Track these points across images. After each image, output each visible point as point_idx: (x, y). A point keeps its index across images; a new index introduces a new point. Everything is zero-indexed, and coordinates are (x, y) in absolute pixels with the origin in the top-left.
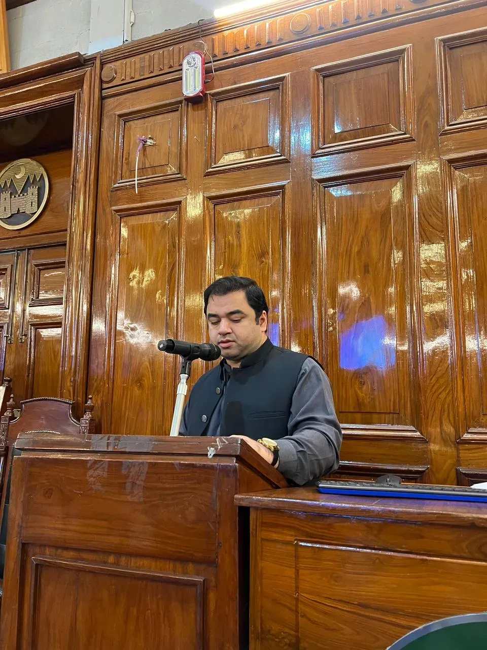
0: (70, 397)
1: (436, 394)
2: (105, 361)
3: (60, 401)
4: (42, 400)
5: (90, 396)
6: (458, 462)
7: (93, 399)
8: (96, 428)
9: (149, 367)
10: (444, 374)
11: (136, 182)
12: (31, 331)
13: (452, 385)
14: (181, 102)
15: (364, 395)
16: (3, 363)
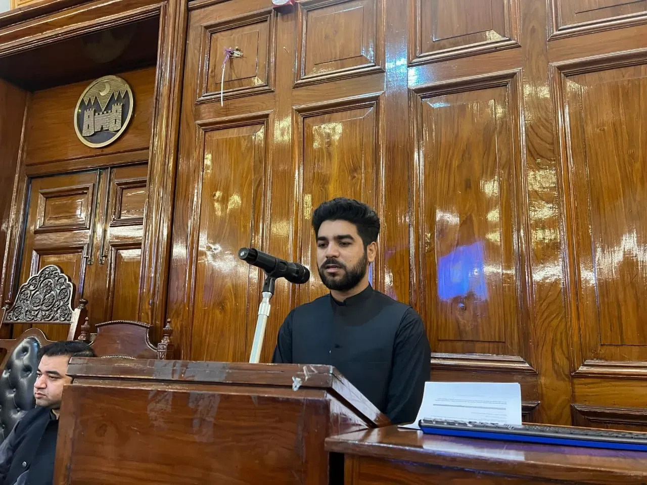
0: (148, 320)
1: (547, 321)
2: (185, 283)
3: (137, 325)
4: (118, 323)
5: (169, 320)
6: (573, 398)
7: (173, 322)
8: (174, 353)
9: (232, 289)
10: (556, 299)
11: (222, 95)
12: (112, 253)
13: (565, 312)
14: (269, 12)
15: (466, 322)
16: (82, 285)
